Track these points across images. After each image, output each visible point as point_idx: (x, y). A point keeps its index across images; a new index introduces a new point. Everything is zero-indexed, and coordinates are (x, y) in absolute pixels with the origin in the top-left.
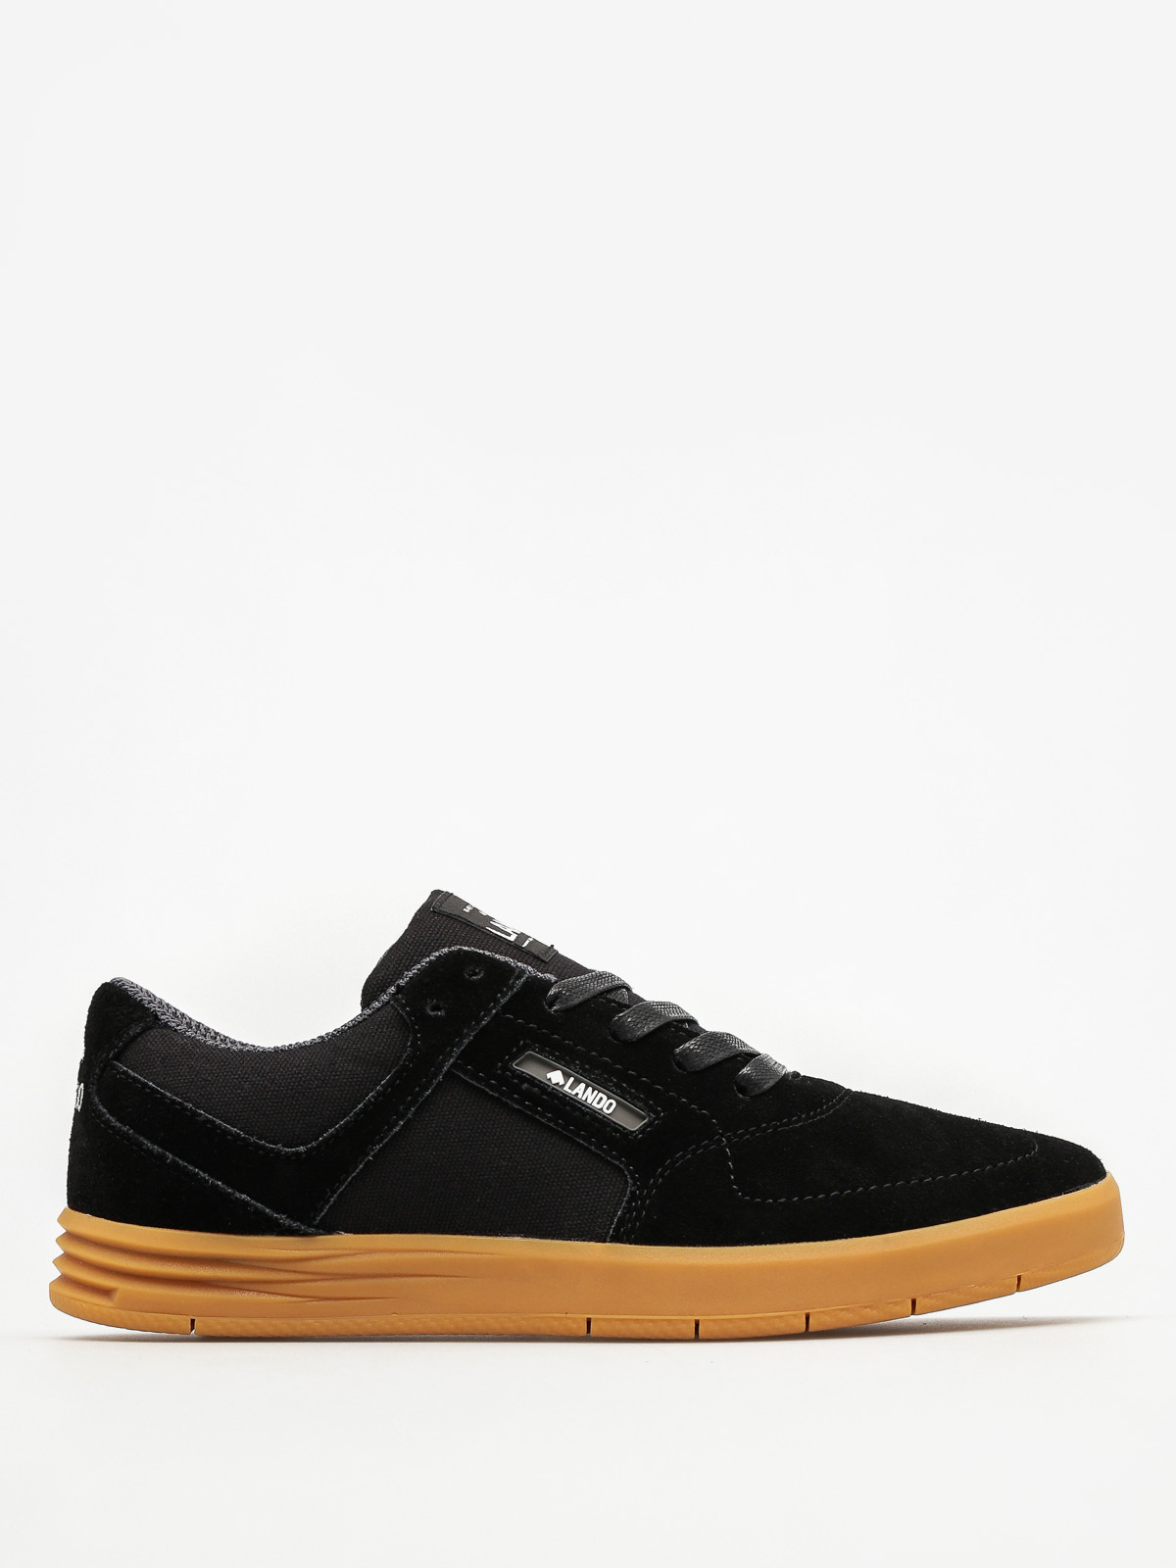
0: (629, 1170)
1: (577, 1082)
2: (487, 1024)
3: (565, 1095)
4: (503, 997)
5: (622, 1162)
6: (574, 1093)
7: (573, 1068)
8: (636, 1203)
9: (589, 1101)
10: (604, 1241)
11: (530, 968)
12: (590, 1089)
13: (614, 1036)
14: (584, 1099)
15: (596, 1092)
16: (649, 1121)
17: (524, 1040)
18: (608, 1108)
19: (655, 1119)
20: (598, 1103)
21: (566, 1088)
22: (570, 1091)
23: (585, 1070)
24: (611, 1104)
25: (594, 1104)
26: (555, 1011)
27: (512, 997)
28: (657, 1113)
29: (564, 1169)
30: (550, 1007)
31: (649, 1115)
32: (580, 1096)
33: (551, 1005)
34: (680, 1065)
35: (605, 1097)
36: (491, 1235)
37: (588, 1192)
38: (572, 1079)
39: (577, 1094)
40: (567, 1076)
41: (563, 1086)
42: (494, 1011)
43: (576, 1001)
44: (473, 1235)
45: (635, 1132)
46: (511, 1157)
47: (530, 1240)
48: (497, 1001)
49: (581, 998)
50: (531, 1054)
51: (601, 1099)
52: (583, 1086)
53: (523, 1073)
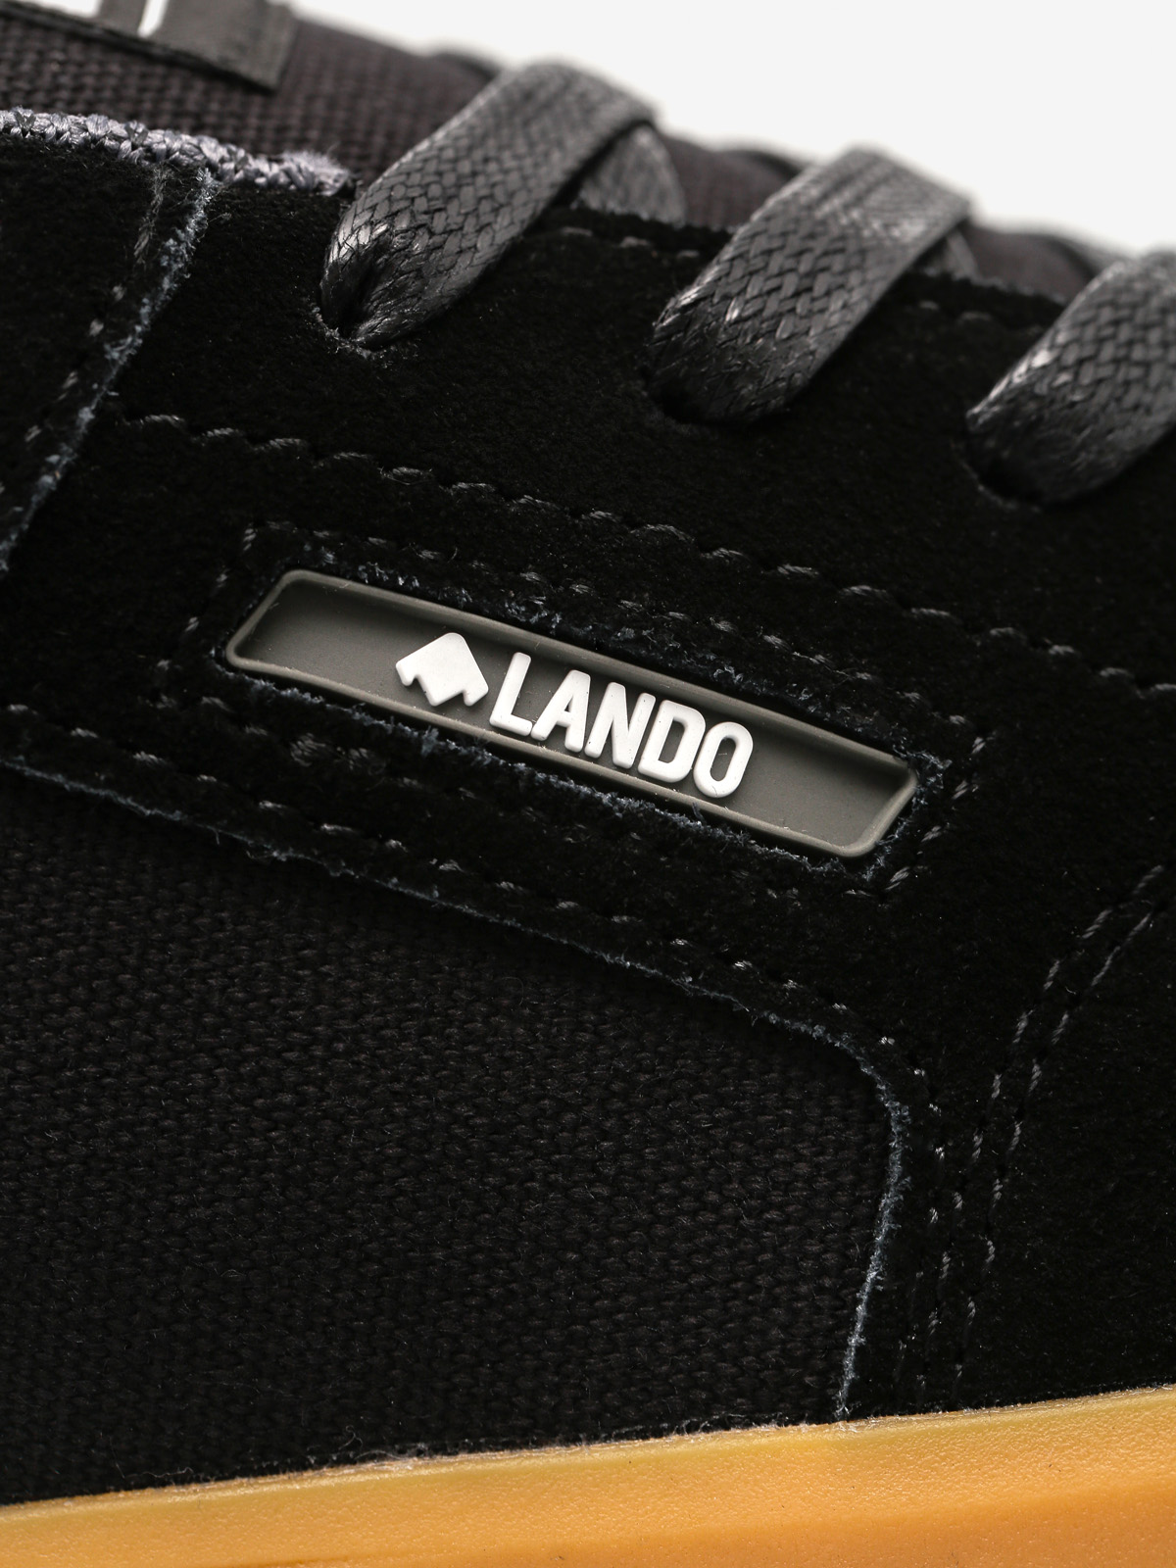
0: (877, 1057)
1: (547, 672)
2: (62, 484)
3: (507, 753)
4: (115, 334)
5: (835, 1025)
6: (542, 728)
7: (513, 608)
8: (946, 1207)
9: (624, 755)
10: (822, 1415)
11: (212, 149)
12: (615, 694)
13: (675, 401)
14: (595, 747)
15: (646, 702)
16: (925, 791)
17: (258, 524)
18: (718, 770)
19: (951, 778)
20: (668, 754)
21: (503, 714)
22: (522, 725)
23: (576, 609)
24: (728, 746)
25: (651, 764)
26: (372, 344)
27: (157, 320)
28: (951, 744)
29: (564, 1106)
30: (348, 332)
31: (919, 765)
32: (574, 740)
33: (349, 317)
34: (1000, 478)
35: (694, 720)
36: (273, 1471)
37: (699, 1196)
38: (520, 664)
39: (560, 731)
40: (491, 653)
41: (486, 704)
42: (86, 415)
43: (465, 271)
44: (183, 1481)
45: (868, 858)
46: (303, 1100)
47: (468, 1464)
48: (89, 357)
49: (486, 247)
50: (300, 586)
51: (677, 729)
52: (575, 686)
53: (283, 682)
